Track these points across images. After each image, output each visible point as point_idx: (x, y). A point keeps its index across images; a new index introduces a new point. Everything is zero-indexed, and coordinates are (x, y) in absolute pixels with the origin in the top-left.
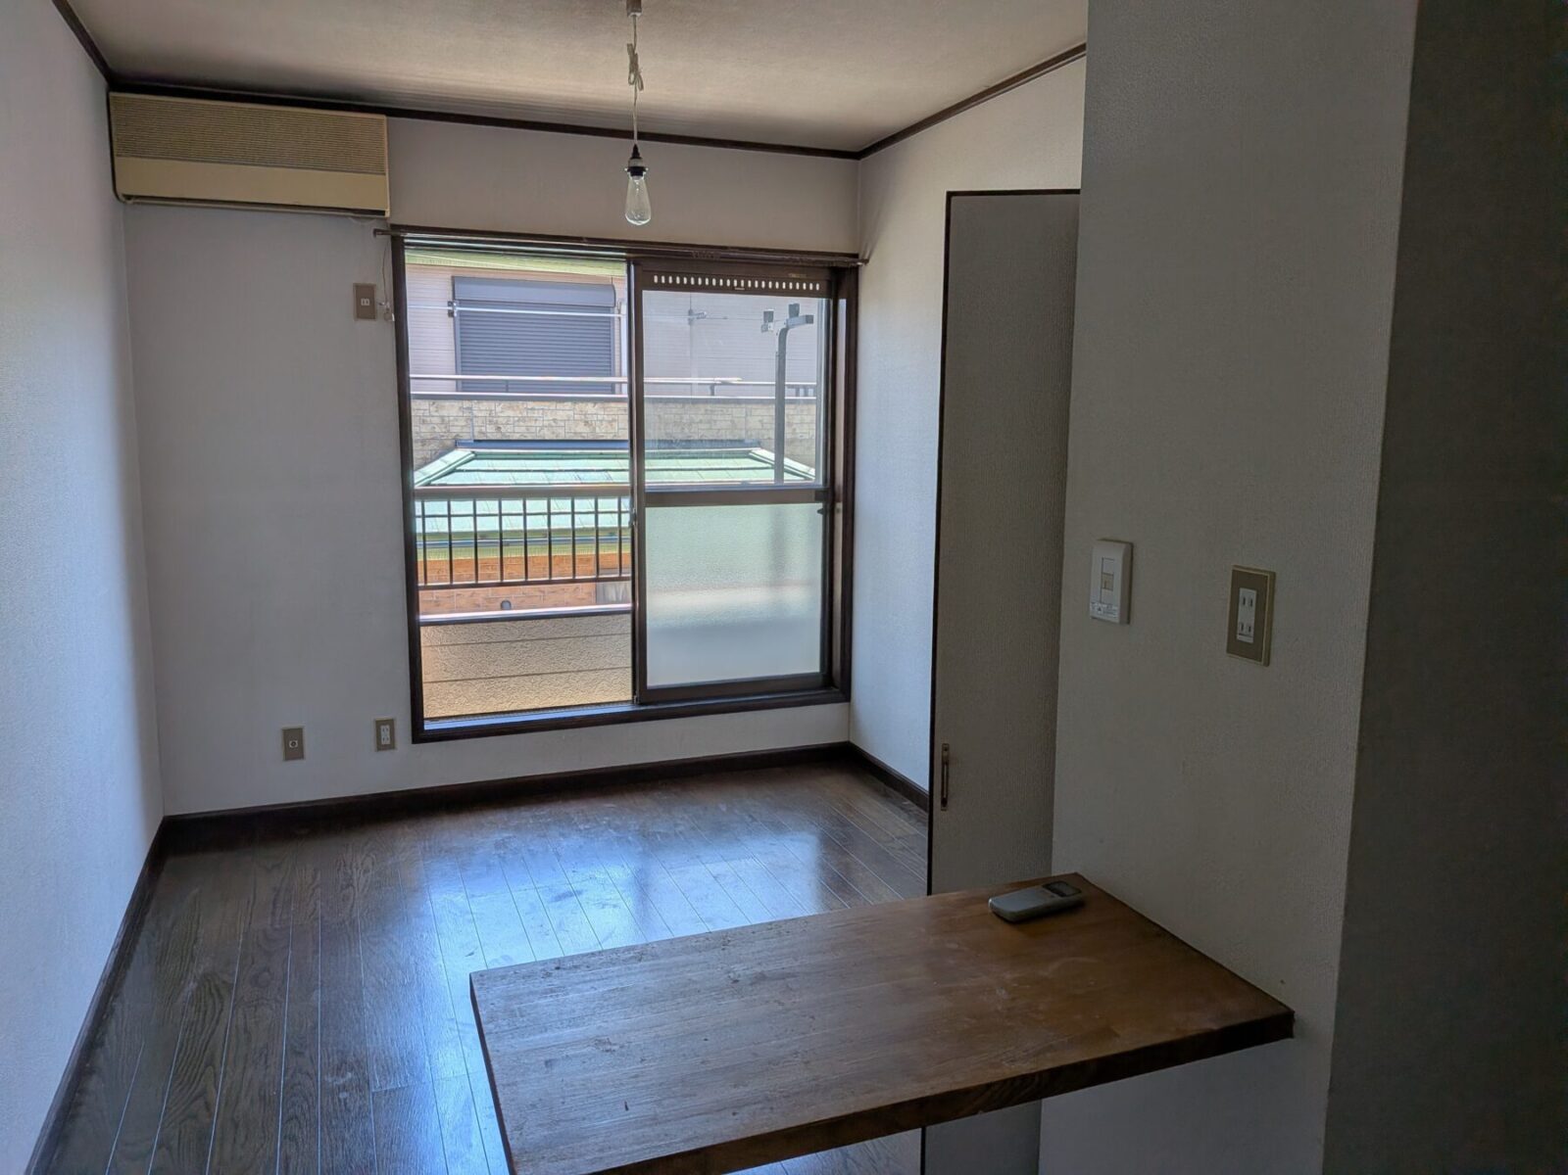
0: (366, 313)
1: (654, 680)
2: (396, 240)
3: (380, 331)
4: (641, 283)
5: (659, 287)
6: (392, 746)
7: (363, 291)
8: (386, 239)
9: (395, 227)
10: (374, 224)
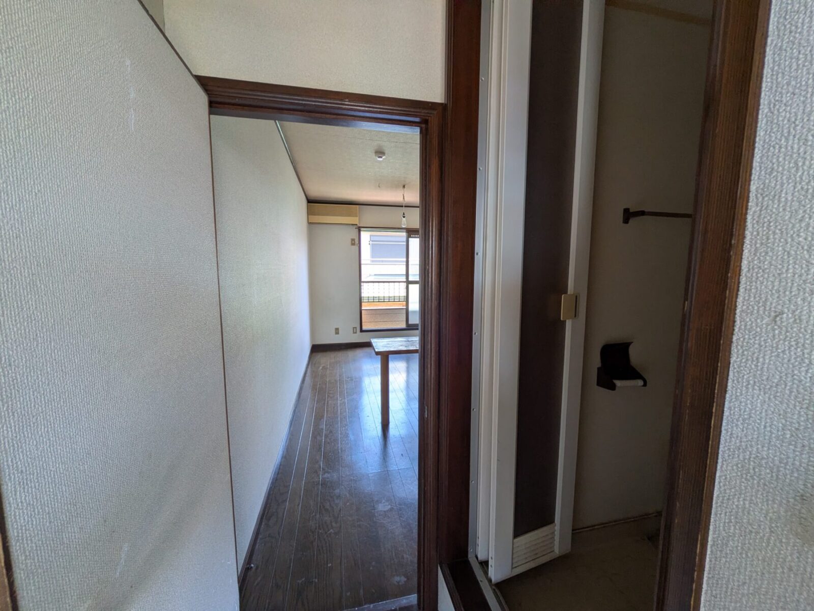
0: (353, 244)
1: (410, 322)
2: (359, 229)
3: (356, 248)
4: (409, 236)
5: (413, 237)
6: (356, 333)
7: (353, 240)
8: (357, 230)
9: (359, 227)
10: (355, 227)
